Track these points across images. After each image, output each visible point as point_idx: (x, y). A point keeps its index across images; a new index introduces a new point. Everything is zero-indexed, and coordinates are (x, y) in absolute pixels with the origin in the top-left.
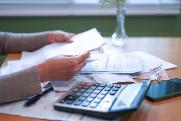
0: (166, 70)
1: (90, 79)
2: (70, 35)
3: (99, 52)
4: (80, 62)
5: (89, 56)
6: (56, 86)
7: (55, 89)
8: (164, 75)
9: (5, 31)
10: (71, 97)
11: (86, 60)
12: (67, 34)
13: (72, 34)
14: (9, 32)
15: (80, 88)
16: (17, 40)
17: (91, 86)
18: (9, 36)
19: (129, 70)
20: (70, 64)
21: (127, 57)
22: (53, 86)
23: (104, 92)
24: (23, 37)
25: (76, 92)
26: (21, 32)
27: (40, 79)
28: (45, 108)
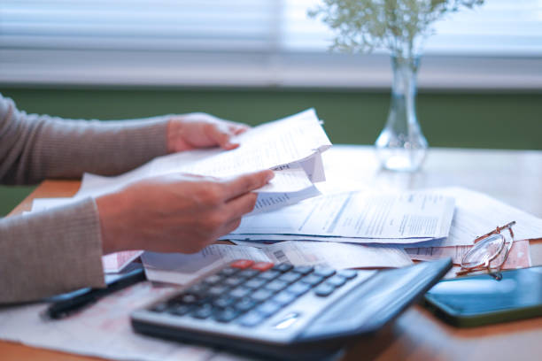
0: (532, 241)
1: (274, 256)
2: (232, 129)
3: (303, 173)
4: (236, 198)
5: (267, 183)
6: (156, 268)
7: (151, 275)
8: (520, 254)
9: (40, 114)
10: (189, 299)
11: (257, 194)
12: (223, 126)
13: (239, 126)
14: (53, 114)
15: (228, 276)
16: (72, 139)
17: (262, 271)
18: (50, 128)
19: (406, 235)
20: (198, 199)
21: (411, 199)
22: (148, 268)
23: (298, 288)
24: (89, 132)
25: (212, 285)
26: (88, 118)
27: (100, 241)
28: (107, 326)
